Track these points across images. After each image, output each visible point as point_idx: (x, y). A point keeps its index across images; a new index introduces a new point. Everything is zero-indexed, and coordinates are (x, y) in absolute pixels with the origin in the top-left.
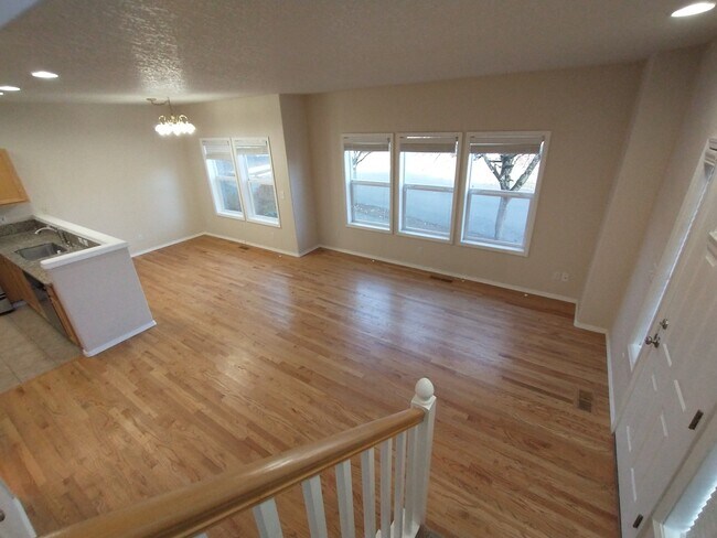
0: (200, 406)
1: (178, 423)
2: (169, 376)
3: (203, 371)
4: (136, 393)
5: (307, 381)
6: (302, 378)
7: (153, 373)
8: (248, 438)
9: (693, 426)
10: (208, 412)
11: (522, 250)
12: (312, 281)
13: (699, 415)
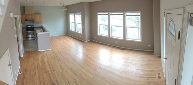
0: (49, 70)
1: (44, 71)
2: (47, 61)
3: (53, 63)
4: (41, 61)
5: (76, 75)
6: (75, 74)
7: (45, 59)
8: (55, 83)
9: (176, 84)
10: (50, 72)
11: (140, 40)
12: (87, 48)
13: (176, 80)
